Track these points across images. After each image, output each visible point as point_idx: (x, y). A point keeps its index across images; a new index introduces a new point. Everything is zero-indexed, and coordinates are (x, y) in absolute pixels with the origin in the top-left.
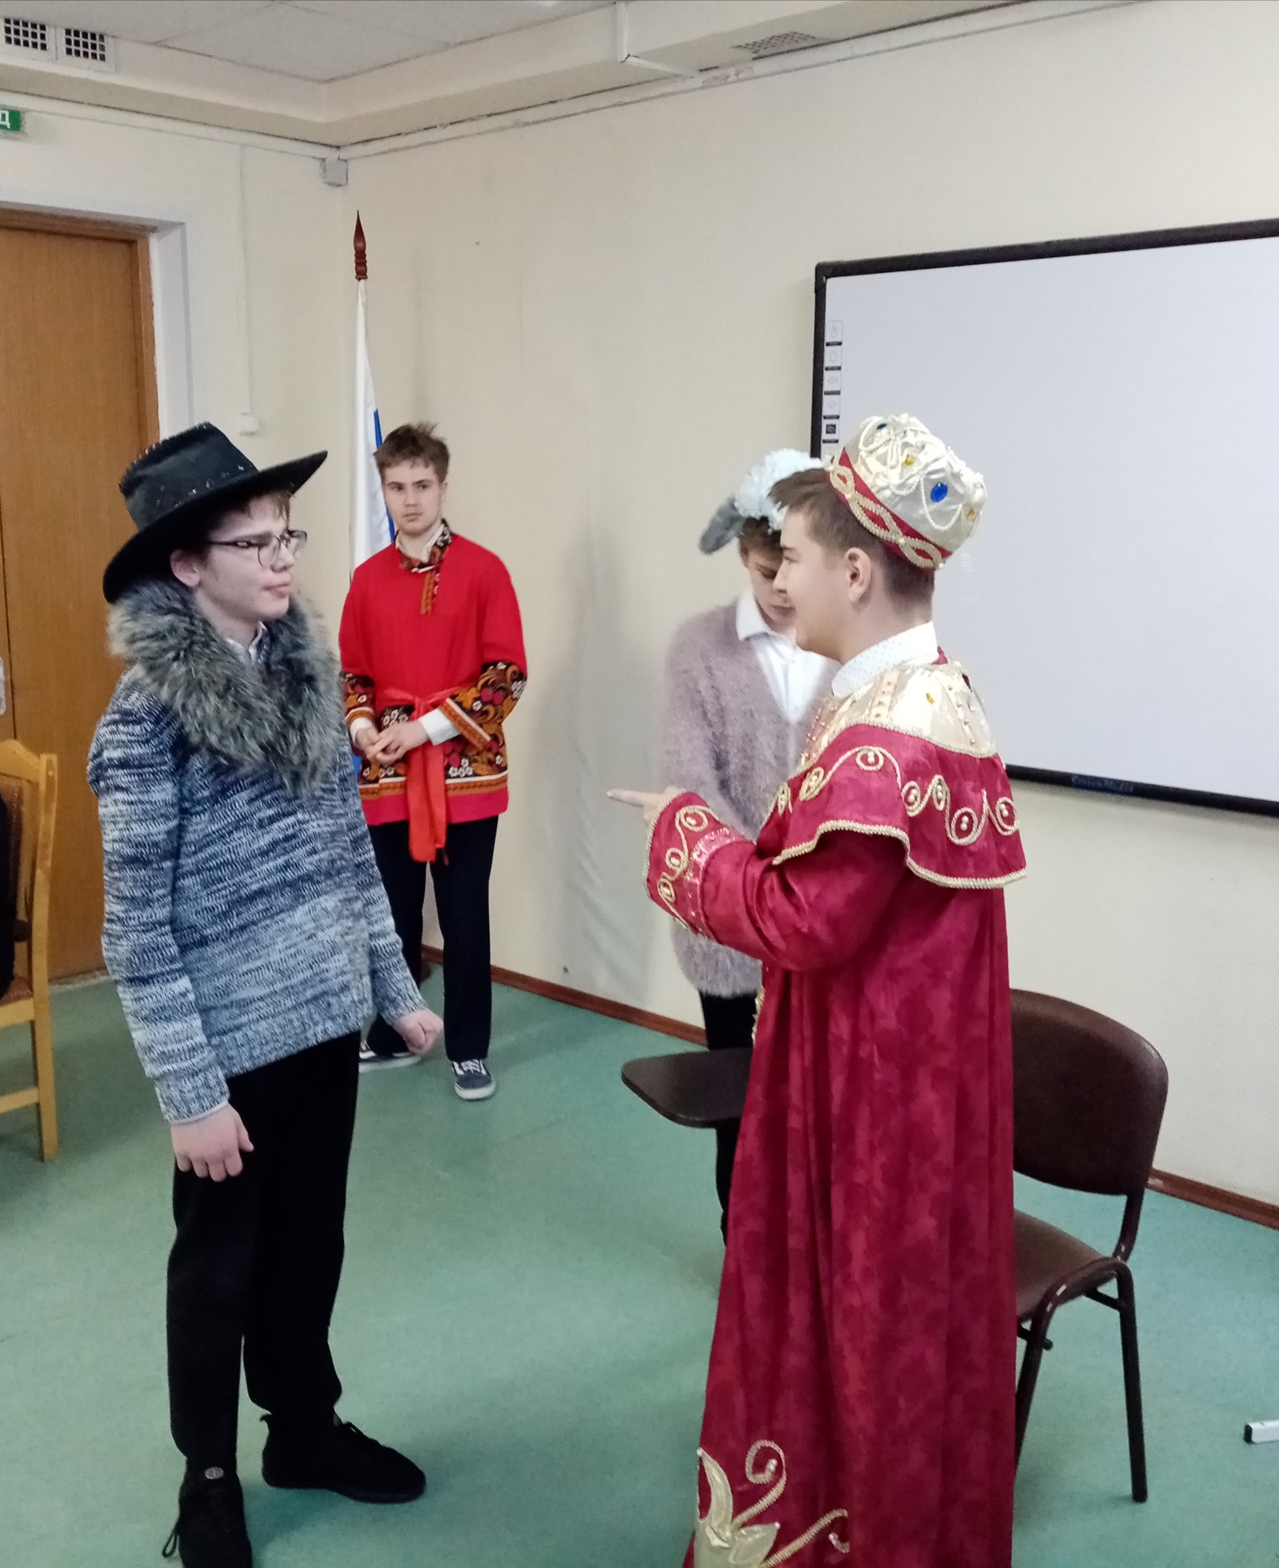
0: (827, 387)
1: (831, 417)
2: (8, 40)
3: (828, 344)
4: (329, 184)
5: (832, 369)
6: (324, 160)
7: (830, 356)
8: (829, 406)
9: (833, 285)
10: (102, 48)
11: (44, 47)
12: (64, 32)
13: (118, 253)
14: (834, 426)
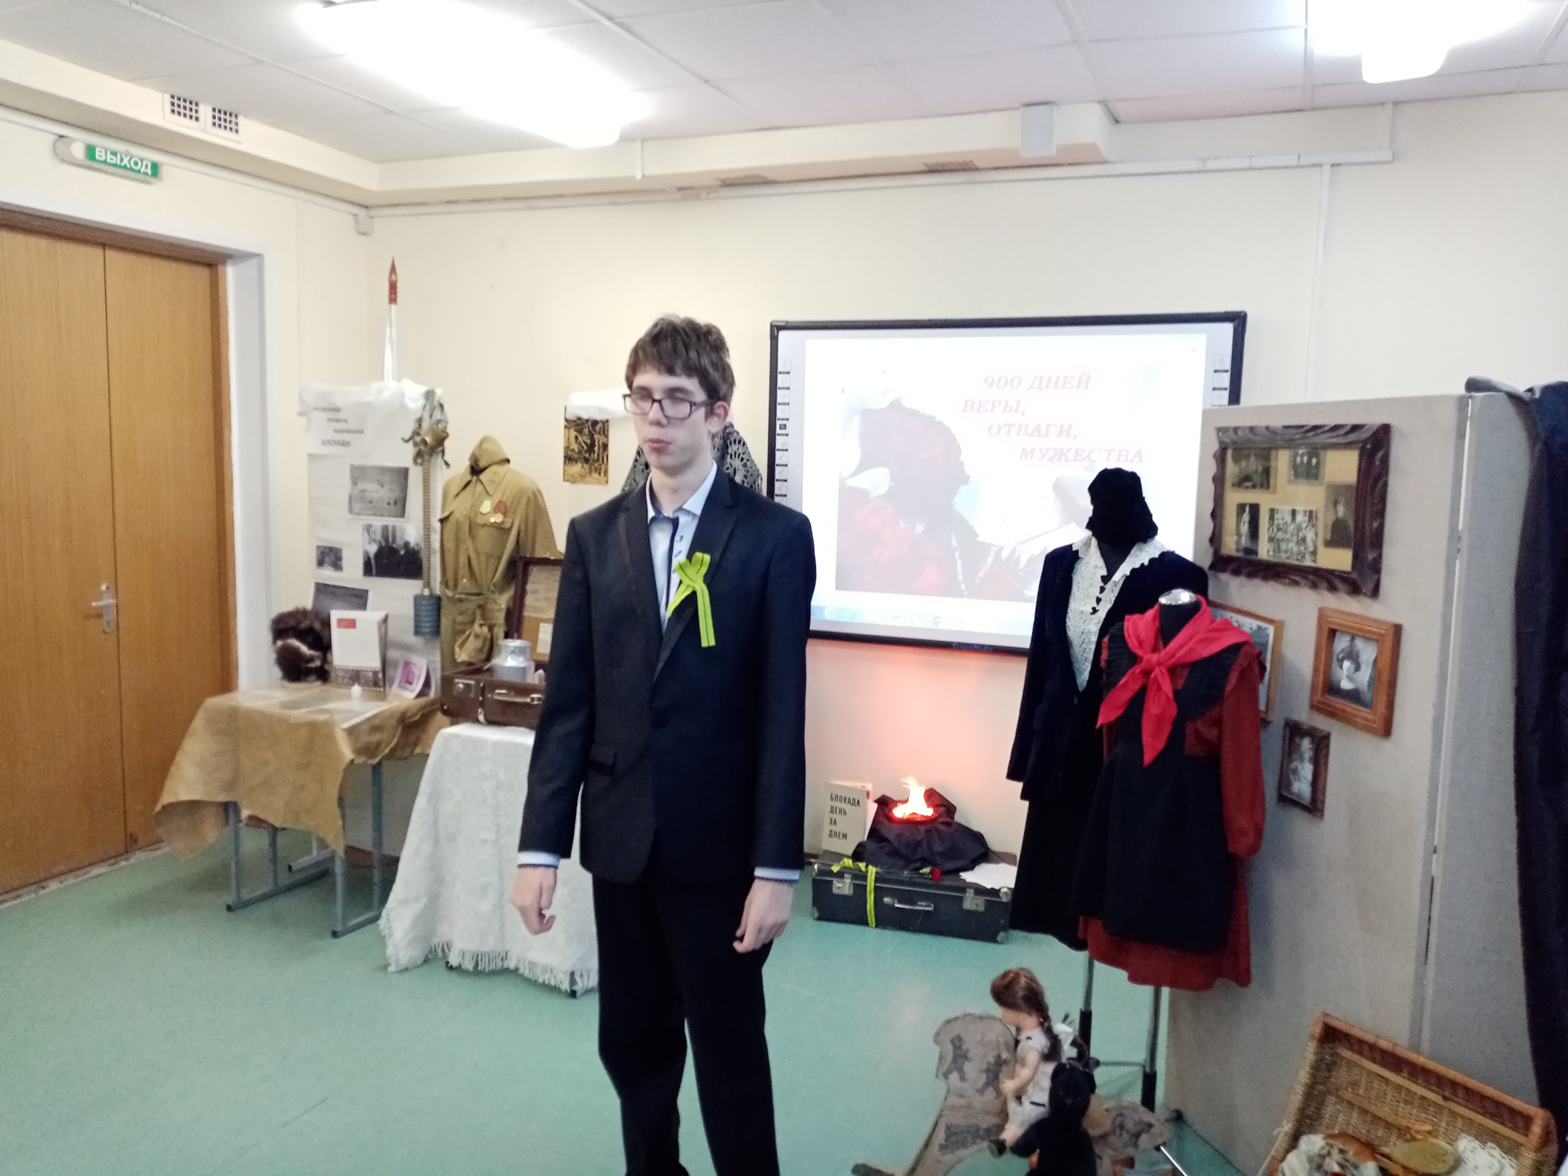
0: (779, 399)
1: (783, 419)
2: (173, 111)
3: (780, 373)
4: (359, 233)
5: (784, 388)
6: (355, 215)
7: (781, 381)
8: (781, 412)
9: (783, 335)
10: (237, 124)
11: (197, 119)
12: (211, 109)
13: (203, 273)
14: (785, 425)
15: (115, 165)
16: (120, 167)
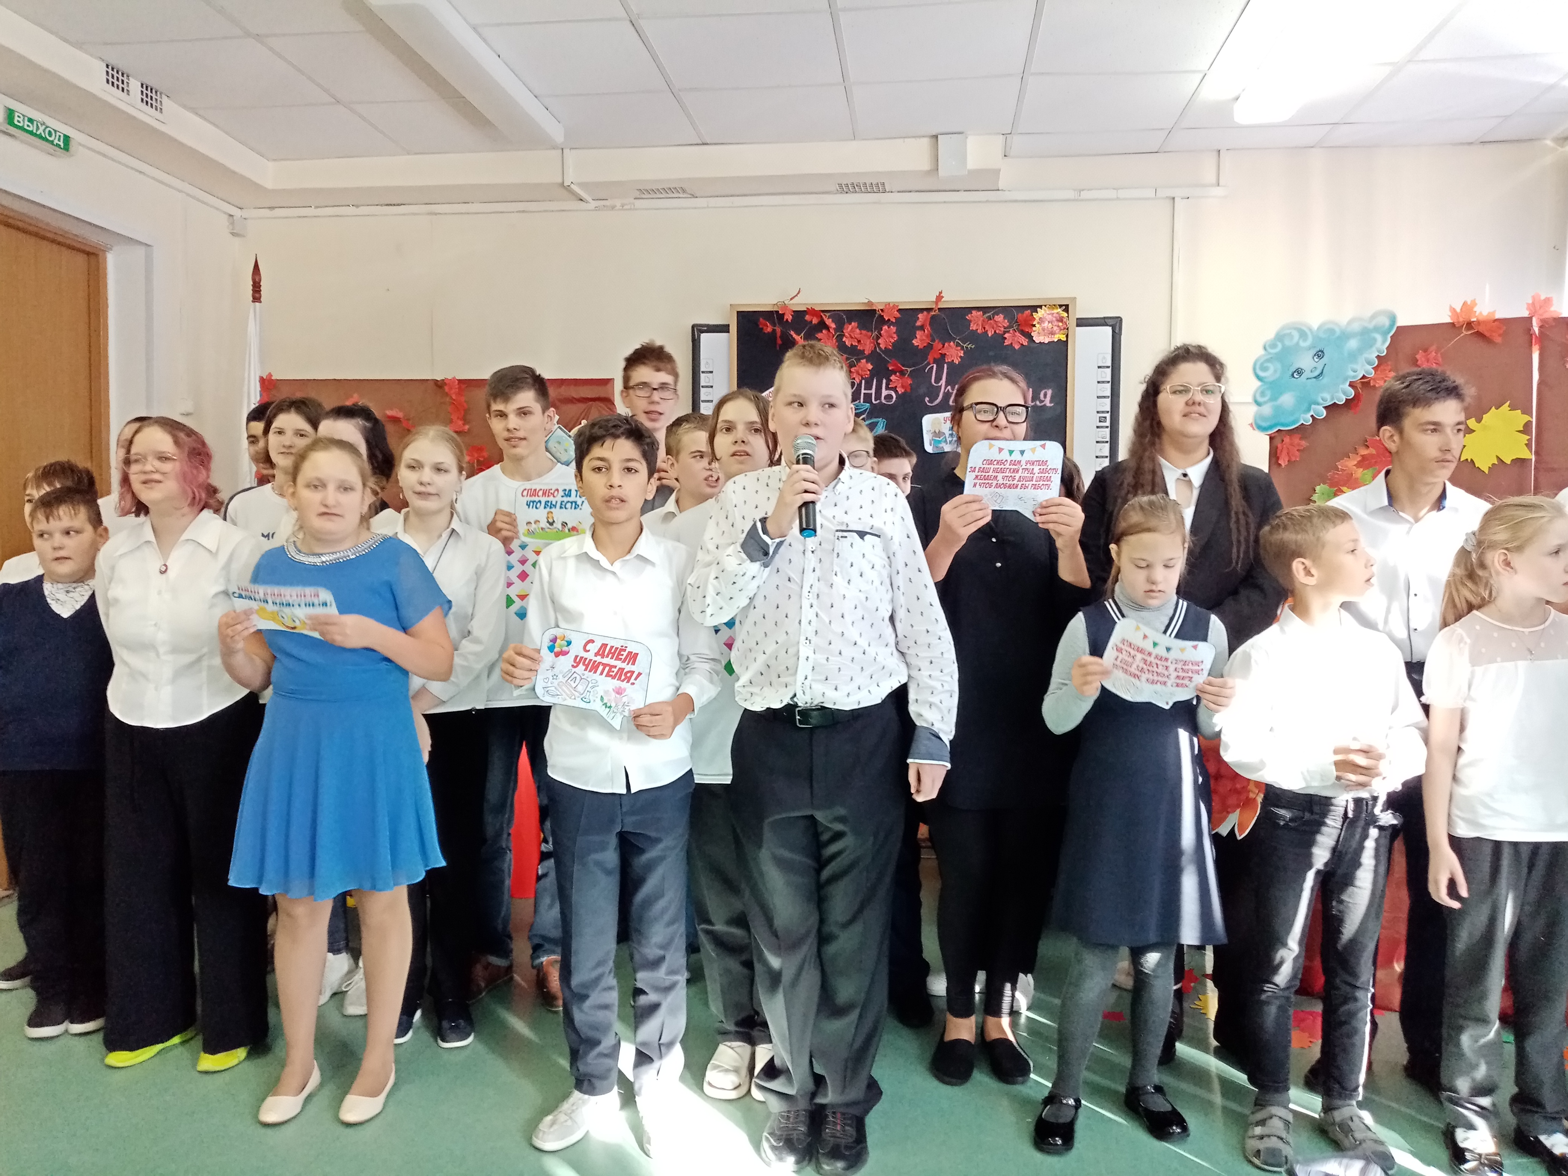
0: (703, 397)
2: (108, 81)
3: (703, 372)
4: (233, 234)
5: (707, 387)
6: (232, 216)
7: (703, 379)
10: (161, 101)
11: (128, 92)
12: (139, 84)
13: (82, 262)
15: (31, 133)
16: (35, 135)
